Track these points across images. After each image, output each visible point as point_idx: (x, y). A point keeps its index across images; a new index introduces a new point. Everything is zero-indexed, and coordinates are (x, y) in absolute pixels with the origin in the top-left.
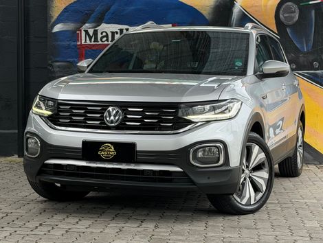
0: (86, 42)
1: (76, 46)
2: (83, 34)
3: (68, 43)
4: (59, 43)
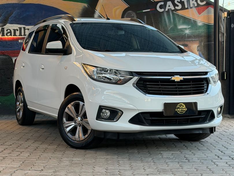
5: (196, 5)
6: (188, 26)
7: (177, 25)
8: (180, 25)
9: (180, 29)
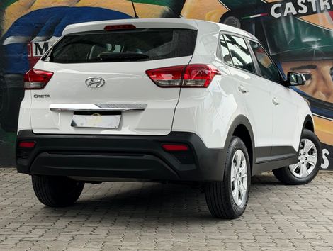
0: (36, 54)
1: (27, 58)
2: (34, 46)
3: (19, 55)
4: (10, 55)
5: (329, 8)
6: (318, 38)
7: (301, 37)
8: (306, 37)
9: (306, 42)
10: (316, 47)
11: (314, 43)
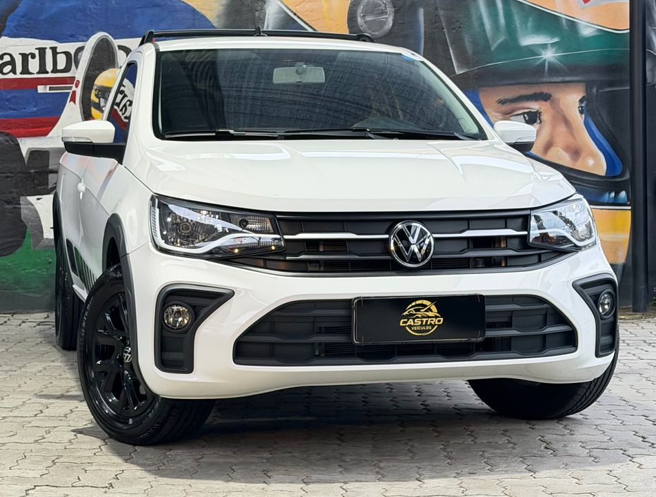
6: (552, 38)
7: (519, 35)
8: (528, 34)
9: (527, 47)
10: (549, 55)
11: (544, 46)
